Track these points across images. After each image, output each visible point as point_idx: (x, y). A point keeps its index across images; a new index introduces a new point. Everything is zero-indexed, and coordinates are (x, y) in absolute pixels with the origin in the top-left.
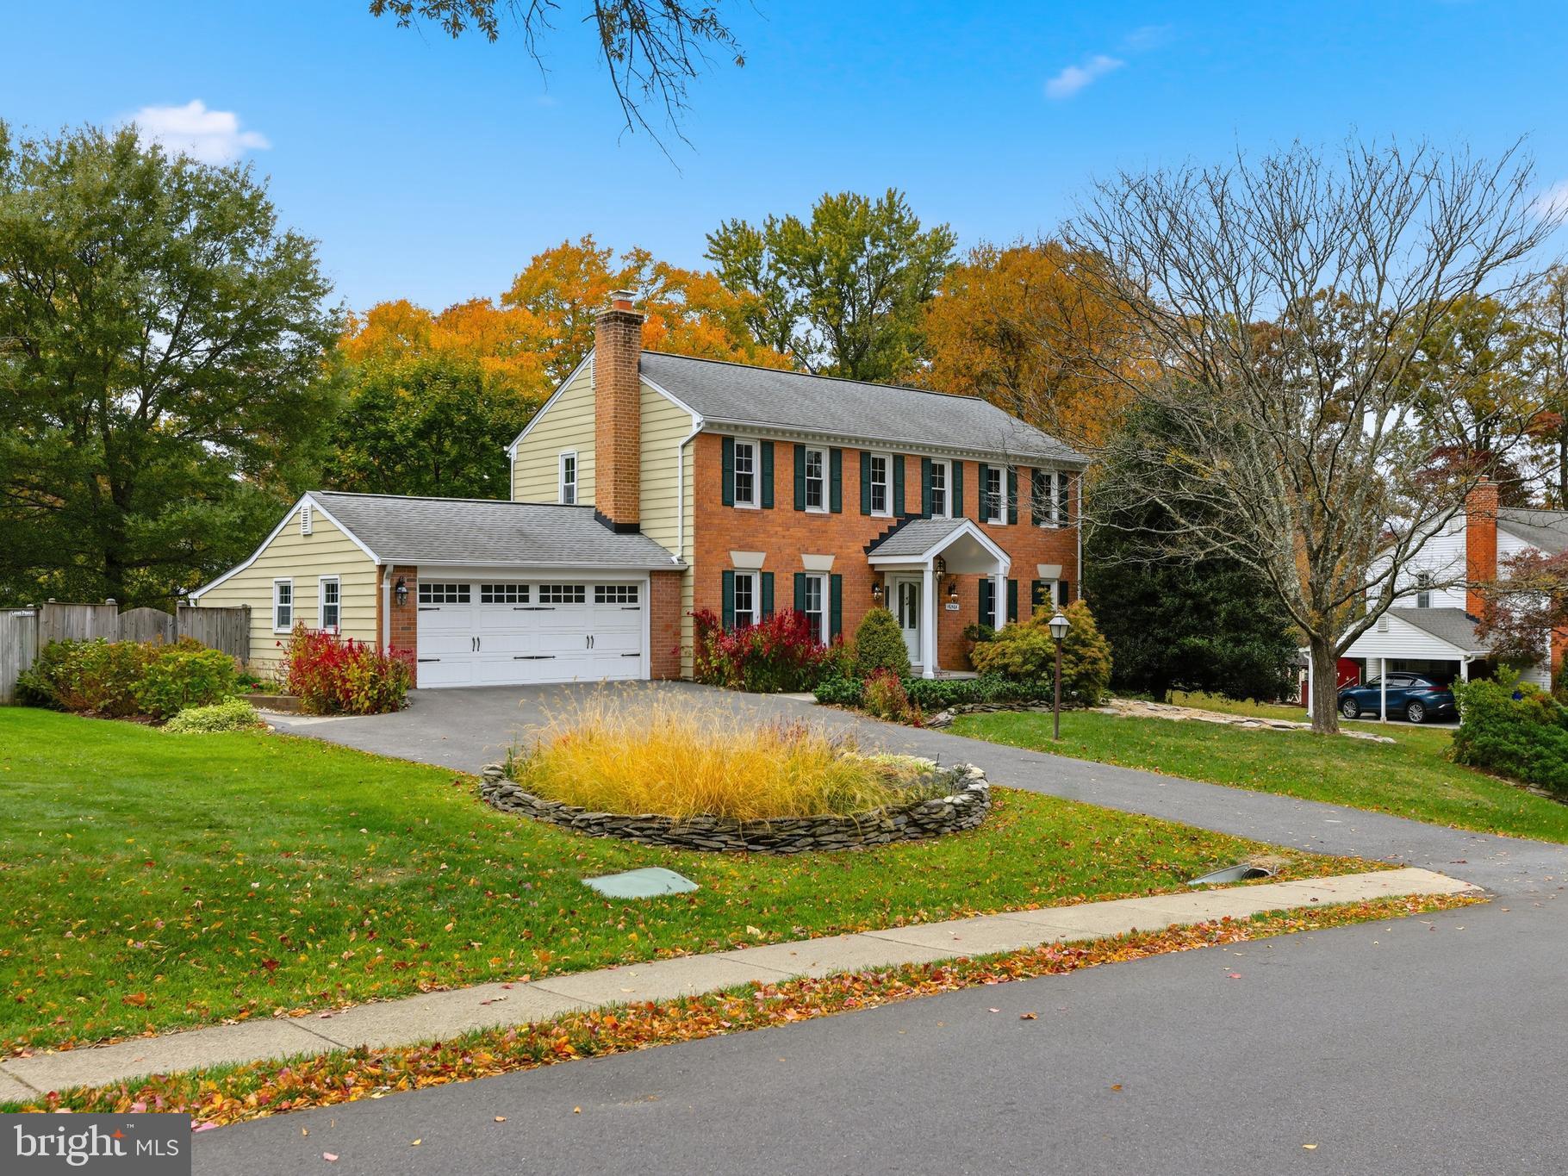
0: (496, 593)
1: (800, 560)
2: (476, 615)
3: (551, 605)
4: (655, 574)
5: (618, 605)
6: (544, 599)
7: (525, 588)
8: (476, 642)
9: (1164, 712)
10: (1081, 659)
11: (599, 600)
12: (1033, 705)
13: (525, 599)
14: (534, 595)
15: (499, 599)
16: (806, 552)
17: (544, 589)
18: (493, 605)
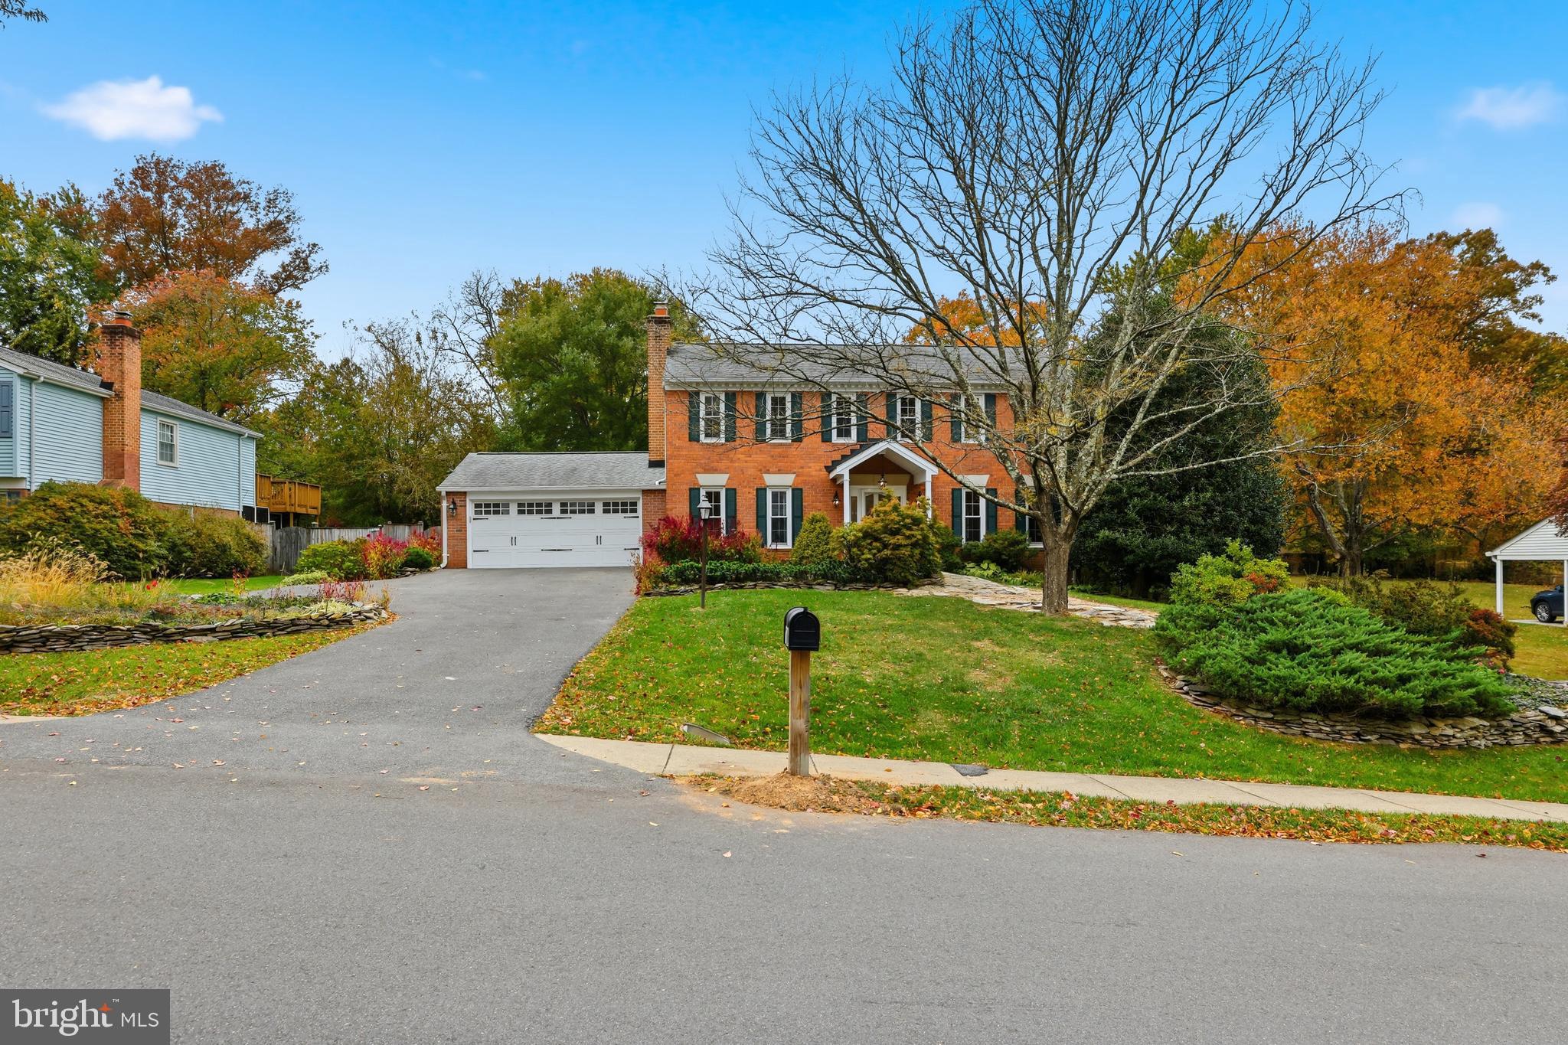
0: (525, 508)
1: (762, 478)
2: (513, 521)
3: (569, 515)
4: (645, 492)
5: (621, 515)
6: (563, 512)
7: (550, 505)
8: (514, 541)
9: (915, 593)
10: (885, 546)
11: (606, 511)
12: (819, 584)
13: (550, 512)
14: (556, 509)
15: (530, 512)
16: (768, 472)
17: (563, 505)
18: (526, 516)
